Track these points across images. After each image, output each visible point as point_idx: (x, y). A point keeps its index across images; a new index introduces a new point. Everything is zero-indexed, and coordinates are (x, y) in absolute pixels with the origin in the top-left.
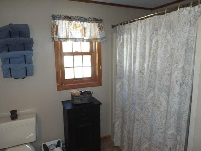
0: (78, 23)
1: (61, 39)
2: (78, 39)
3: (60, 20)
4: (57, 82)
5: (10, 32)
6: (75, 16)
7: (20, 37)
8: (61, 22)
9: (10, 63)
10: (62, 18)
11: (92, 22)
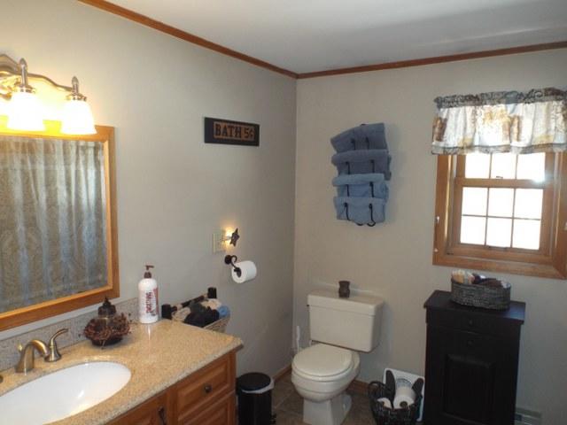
0: (500, 109)
1: (450, 148)
2: (494, 147)
3: (451, 107)
4: (436, 245)
5: (353, 141)
6: (492, 93)
7: (368, 148)
8: (453, 111)
9: (348, 195)
10: (457, 102)
11: (541, 101)
